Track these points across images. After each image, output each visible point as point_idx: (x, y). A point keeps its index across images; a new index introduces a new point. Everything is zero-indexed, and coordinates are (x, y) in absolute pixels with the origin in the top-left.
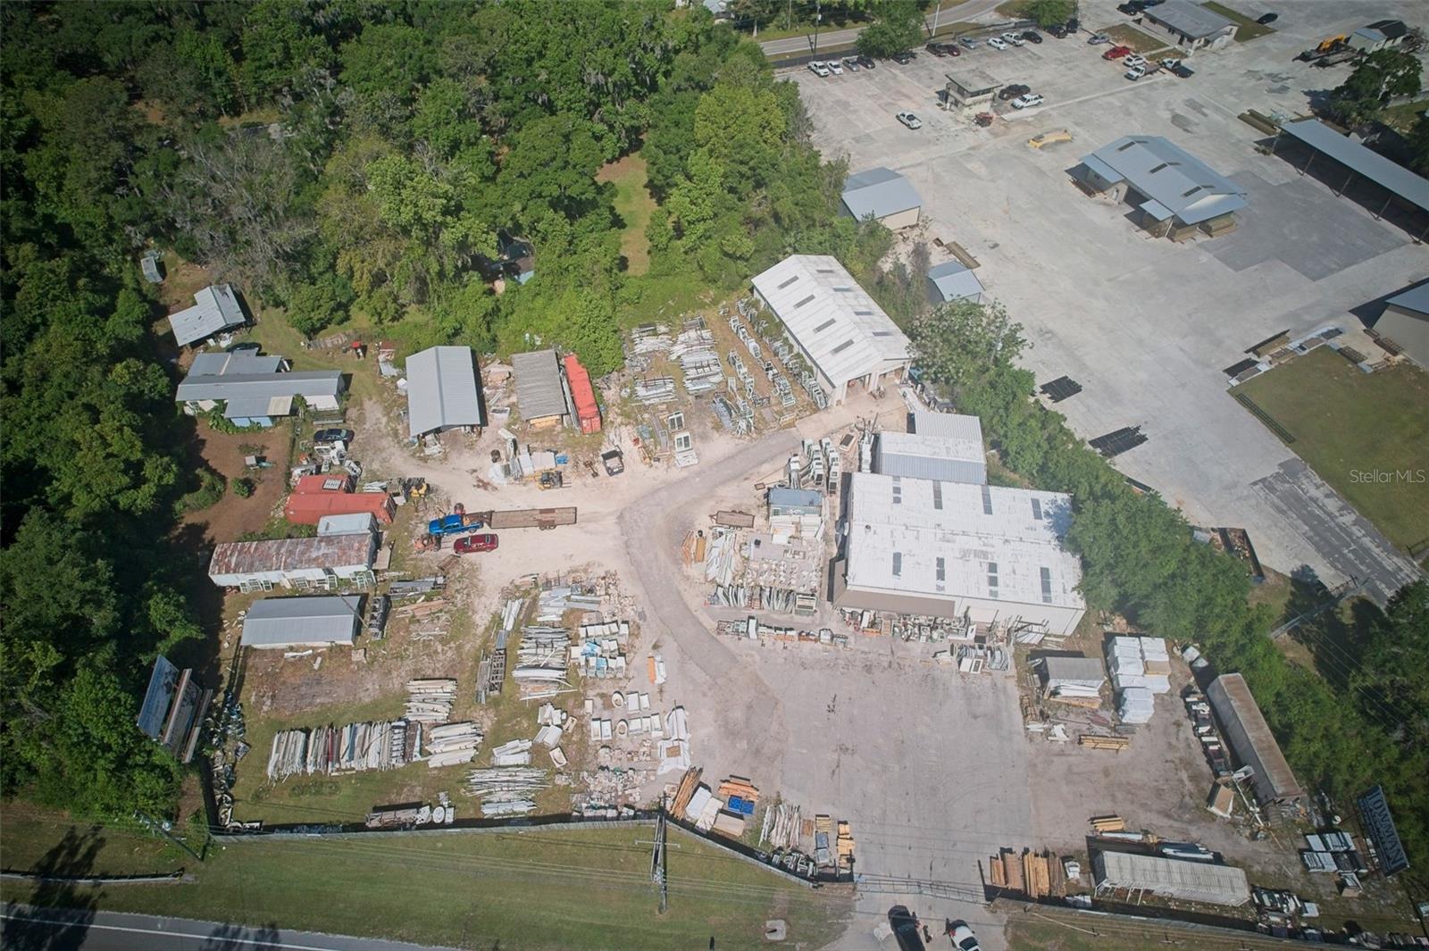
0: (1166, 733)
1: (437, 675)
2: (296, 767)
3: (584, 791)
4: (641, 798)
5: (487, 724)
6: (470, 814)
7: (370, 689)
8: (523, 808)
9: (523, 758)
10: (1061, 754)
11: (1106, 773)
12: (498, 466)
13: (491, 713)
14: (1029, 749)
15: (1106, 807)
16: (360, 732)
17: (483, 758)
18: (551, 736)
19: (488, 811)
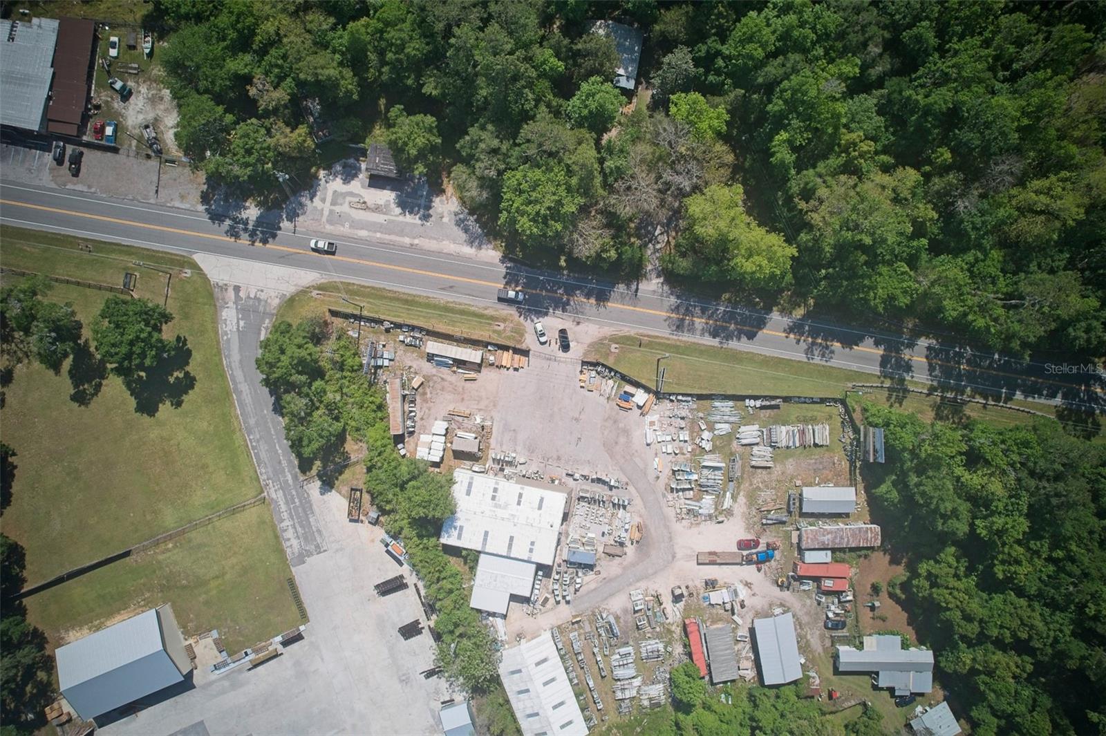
0: (429, 415)
1: (760, 471)
2: (816, 428)
3: (691, 410)
4: (666, 404)
5: (735, 443)
6: (739, 403)
7: (790, 465)
8: (717, 404)
9: (718, 426)
10: (480, 410)
11: (463, 399)
12: (741, 597)
13: (733, 450)
14: (493, 414)
15: (468, 384)
16: (791, 444)
17: (736, 426)
18: (706, 435)
19: (731, 403)
